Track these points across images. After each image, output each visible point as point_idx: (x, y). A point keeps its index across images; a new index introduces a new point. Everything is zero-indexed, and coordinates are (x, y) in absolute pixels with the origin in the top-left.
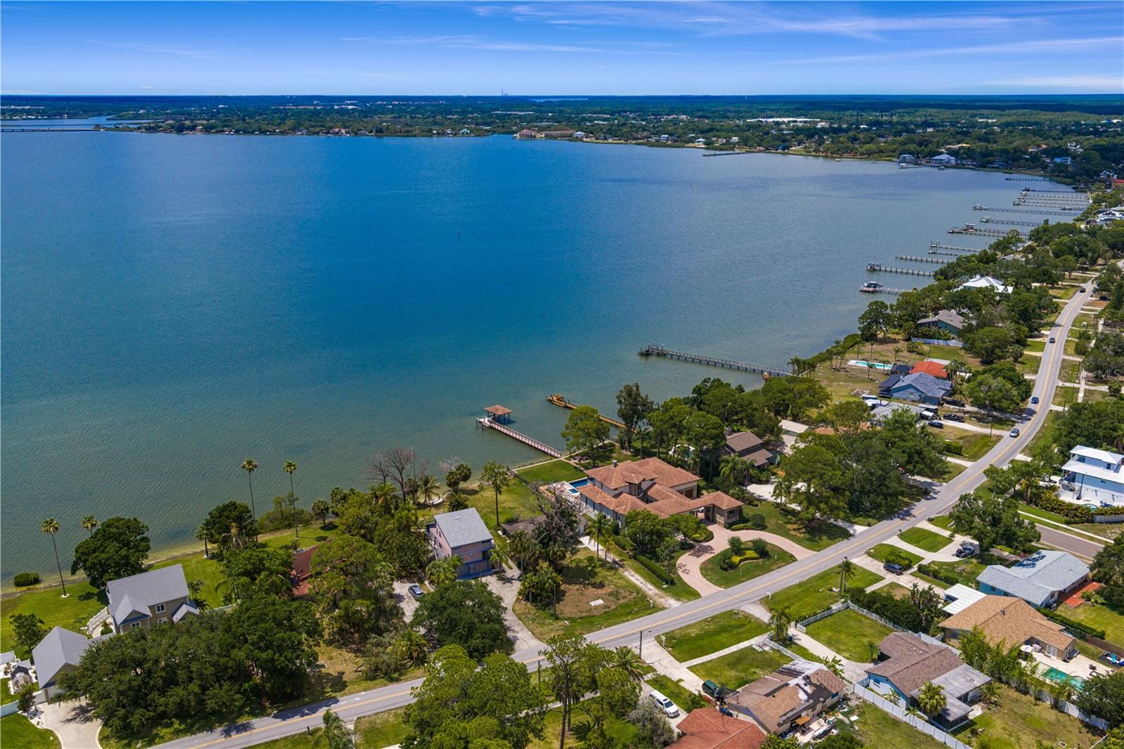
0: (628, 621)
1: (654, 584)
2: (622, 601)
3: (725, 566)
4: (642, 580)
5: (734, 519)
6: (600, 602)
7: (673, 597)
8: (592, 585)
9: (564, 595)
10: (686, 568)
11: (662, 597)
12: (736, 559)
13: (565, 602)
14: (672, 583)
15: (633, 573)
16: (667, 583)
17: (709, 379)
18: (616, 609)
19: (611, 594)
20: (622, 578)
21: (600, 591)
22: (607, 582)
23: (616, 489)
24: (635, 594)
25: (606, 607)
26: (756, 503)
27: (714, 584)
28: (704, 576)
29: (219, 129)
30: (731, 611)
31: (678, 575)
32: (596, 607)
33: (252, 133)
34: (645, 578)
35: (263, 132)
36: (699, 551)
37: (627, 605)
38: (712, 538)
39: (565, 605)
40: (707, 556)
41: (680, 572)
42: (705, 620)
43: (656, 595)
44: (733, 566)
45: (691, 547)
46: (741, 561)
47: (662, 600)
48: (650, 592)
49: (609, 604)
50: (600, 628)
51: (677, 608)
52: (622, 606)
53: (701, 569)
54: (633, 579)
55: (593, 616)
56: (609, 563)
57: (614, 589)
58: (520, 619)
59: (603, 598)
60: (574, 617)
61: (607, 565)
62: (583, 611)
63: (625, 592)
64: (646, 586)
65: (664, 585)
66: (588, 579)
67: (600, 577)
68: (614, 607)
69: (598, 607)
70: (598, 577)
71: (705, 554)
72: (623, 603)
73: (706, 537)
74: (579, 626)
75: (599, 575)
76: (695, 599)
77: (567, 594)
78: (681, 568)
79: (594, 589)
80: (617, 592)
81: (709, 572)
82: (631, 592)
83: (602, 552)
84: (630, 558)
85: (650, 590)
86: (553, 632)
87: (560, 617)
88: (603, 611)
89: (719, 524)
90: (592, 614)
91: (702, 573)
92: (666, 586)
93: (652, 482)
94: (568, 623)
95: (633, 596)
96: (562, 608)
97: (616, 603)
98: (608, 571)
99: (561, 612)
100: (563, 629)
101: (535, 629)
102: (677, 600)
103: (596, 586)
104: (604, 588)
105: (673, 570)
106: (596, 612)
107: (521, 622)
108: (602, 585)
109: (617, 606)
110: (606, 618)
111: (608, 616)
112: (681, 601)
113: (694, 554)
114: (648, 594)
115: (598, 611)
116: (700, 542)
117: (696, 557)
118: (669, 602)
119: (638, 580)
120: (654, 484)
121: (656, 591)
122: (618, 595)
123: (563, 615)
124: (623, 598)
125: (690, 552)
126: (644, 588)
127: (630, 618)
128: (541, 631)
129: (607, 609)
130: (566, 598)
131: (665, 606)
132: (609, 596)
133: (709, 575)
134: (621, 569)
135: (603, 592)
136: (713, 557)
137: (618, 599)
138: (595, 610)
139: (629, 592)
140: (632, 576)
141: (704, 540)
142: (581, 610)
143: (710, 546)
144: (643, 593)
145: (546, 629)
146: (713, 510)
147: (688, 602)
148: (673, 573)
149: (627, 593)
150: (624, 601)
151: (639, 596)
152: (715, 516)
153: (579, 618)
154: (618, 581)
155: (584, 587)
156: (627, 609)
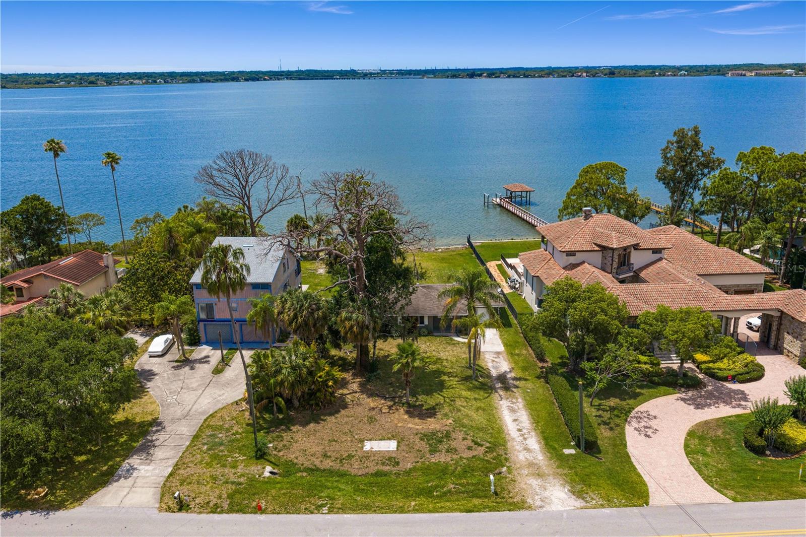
0: (402, 510)
1: (546, 439)
2: (436, 459)
3: (760, 442)
4: (526, 423)
6: (391, 446)
7: (572, 482)
8: (409, 405)
9: (334, 413)
10: (653, 423)
11: (540, 475)
13: (319, 427)
14: (590, 447)
15: (520, 404)
16: (578, 445)
18: (408, 473)
19: (428, 436)
20: (487, 409)
21: (412, 425)
22: (446, 409)
23: (573, 254)
24: (480, 451)
25: (391, 459)
27: (707, 479)
28: (687, 454)
29: (497, 75)
31: (622, 435)
32: (368, 455)
34: (536, 420)
36: (710, 395)
37: (443, 471)
38: (756, 379)
39: (309, 434)
40: (724, 411)
41: (629, 430)
43: (532, 465)
44: (781, 449)
45: (691, 385)
47: (534, 482)
48: (522, 457)
49: (402, 455)
52: (427, 470)
53: (691, 434)
54: (508, 419)
55: (342, 475)
56: (489, 376)
57: (447, 428)
58: (196, 437)
59: (403, 440)
60: (296, 464)
61: (481, 380)
62: (330, 457)
63: (464, 439)
64: (525, 439)
65: (570, 447)
66: (414, 394)
67: (442, 398)
68: (409, 466)
69: (374, 456)
70: (441, 396)
71: (722, 405)
72: (435, 464)
73: (741, 374)
74: (281, 489)
75: (445, 393)
76: (627, 506)
77: (343, 412)
78: (639, 422)
79: (406, 417)
80: (448, 435)
81: (709, 450)
82: (476, 443)
83: (495, 356)
84: (539, 377)
85: (527, 449)
86: (211, 484)
87: (270, 455)
88: (373, 469)
89: (788, 356)
90: (346, 467)
91: (686, 446)
92: (572, 451)
93: (657, 256)
94: (267, 474)
95: (475, 453)
96: (298, 436)
97: (421, 458)
98: (469, 389)
99: (285, 446)
100: (240, 484)
101: (190, 465)
102: (573, 493)
103: (416, 411)
104: (429, 419)
105: (618, 421)
106: (357, 467)
107: (188, 443)
108: (431, 412)
109: (415, 467)
110: (362, 487)
111: (371, 484)
112: (583, 499)
113: (694, 400)
114: (513, 458)
115: (365, 465)
116: (722, 381)
117: (692, 407)
118: (547, 494)
119: (517, 423)
120: (660, 259)
121: (540, 457)
122: (444, 442)
123: (281, 454)
124: (448, 451)
125: (684, 394)
126: (515, 443)
127: (413, 503)
128: (192, 475)
129: (388, 467)
130: (331, 420)
131: (529, 501)
132: (421, 439)
133: (704, 454)
134: (501, 393)
135: (418, 427)
136: (738, 416)
137: (433, 451)
138: (361, 461)
139: (473, 443)
140: (512, 410)
141: (733, 379)
142: (329, 454)
143: (743, 393)
144: (501, 452)
145: (208, 472)
146: (780, 324)
147: (602, 506)
148: (611, 429)
149: (469, 443)
150: (443, 460)
151: (489, 457)
152: (783, 338)
153: (307, 470)
154: (472, 413)
155: (390, 407)
156: (428, 482)
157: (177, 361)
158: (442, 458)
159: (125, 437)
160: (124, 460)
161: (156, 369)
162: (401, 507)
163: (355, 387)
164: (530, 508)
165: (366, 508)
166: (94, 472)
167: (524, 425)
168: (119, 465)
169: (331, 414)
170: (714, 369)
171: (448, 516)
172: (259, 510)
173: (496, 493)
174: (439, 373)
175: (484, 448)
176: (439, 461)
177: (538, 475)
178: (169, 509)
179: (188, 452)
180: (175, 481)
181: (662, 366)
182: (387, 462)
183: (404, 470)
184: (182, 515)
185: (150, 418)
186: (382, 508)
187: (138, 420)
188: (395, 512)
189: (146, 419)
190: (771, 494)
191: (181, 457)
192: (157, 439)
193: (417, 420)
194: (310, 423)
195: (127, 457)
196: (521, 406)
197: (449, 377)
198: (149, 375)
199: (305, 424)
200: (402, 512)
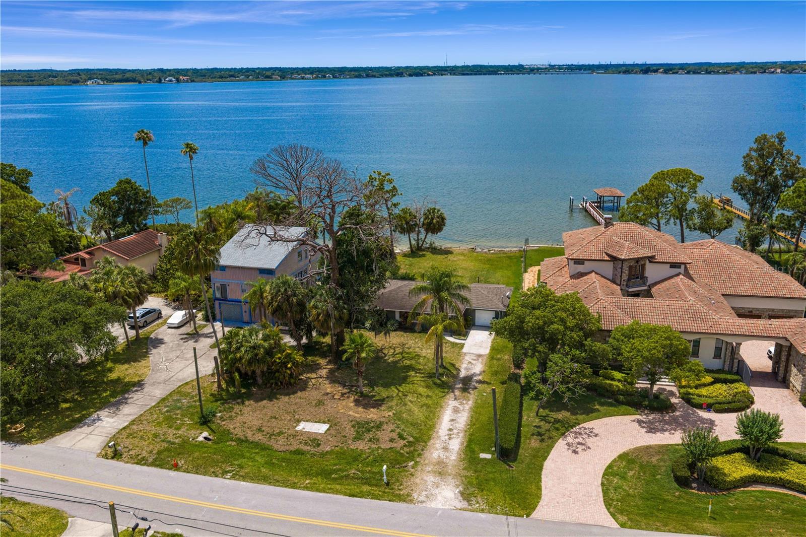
1: (470, 441)
2: (357, 445)
3: (687, 473)
4: (462, 425)
7: (468, 485)
8: (362, 395)
10: (590, 441)
12: (738, 470)
14: (507, 454)
15: (468, 405)
16: (497, 453)
18: (323, 455)
19: (361, 424)
20: (432, 408)
22: (394, 403)
24: (400, 444)
25: (314, 440)
28: (606, 475)
32: (297, 435)
34: (472, 423)
37: (356, 457)
41: (560, 443)
43: (439, 463)
47: (431, 479)
48: (436, 454)
49: (325, 440)
50: (221, 474)
51: (433, 512)
52: (341, 455)
53: (621, 457)
54: (446, 418)
55: (265, 449)
56: (455, 377)
57: (382, 420)
58: (163, 400)
59: (336, 425)
60: (232, 434)
61: (444, 378)
62: (263, 431)
63: (392, 431)
64: (450, 439)
65: (488, 452)
66: (372, 385)
67: (397, 391)
68: (328, 449)
69: (302, 435)
70: (398, 389)
71: (679, 432)
72: (352, 450)
73: (720, 403)
74: (204, 453)
75: (404, 388)
76: (506, 515)
77: (299, 394)
78: (576, 438)
79: (352, 404)
80: (379, 426)
81: (630, 474)
82: (401, 436)
83: (475, 358)
85: (446, 449)
86: (151, 440)
87: (213, 423)
88: (295, 447)
89: (793, 390)
90: (272, 442)
91: (608, 467)
92: (489, 456)
94: (201, 439)
95: (394, 445)
96: (246, 410)
97: (342, 444)
98: (428, 387)
99: (231, 416)
100: (174, 443)
101: (144, 422)
102: (462, 494)
103: (365, 401)
104: (372, 410)
105: (554, 433)
106: (281, 443)
107: (153, 404)
108: (378, 404)
109: (332, 450)
110: (274, 461)
111: (283, 460)
112: (468, 501)
113: (652, 423)
114: (426, 454)
115: (289, 443)
116: (696, 408)
117: (644, 430)
118: (436, 491)
119: (452, 423)
120: (678, 274)
121: (453, 457)
122: (372, 431)
123: (224, 423)
124: (370, 440)
125: (645, 417)
126: (438, 442)
127: (307, 482)
128: (141, 431)
129: (309, 448)
130: (285, 399)
131: (415, 495)
132: (353, 426)
133: (623, 477)
134: (457, 393)
135: (356, 415)
137: (356, 439)
138: (287, 439)
139: (398, 436)
140: (456, 410)
141: (709, 407)
142: (263, 429)
143: (713, 422)
144: (420, 448)
145: (154, 430)
146: (788, 356)
147: (482, 511)
148: (542, 440)
149: (395, 435)
150: (361, 447)
151: (405, 450)
152: (791, 371)
153: (238, 440)
154: (416, 409)
155: (343, 395)
156: (335, 465)
157: (187, 334)
158: (361, 446)
159: (108, 392)
160: (95, 412)
161: (166, 339)
162: (295, 483)
163: (324, 372)
164: (411, 501)
165: (264, 480)
166: (68, 418)
167: (457, 425)
168: (90, 415)
169: (288, 394)
170: (692, 395)
171: (331, 497)
172: (176, 467)
173: (388, 484)
174: (410, 368)
175: (405, 442)
176: (357, 449)
177: (440, 473)
178: (105, 456)
179: (149, 412)
180: (125, 434)
181: (637, 386)
182: (310, 442)
183: (321, 452)
184: (114, 462)
185: (136, 379)
186: (278, 481)
187: (126, 380)
188: (286, 486)
189: (133, 380)
190: (665, 526)
191: (141, 415)
192: (132, 398)
193: (360, 409)
194: (265, 399)
195: (100, 409)
196: (467, 407)
197: (416, 373)
198: (158, 342)
199: (258, 400)
200: (293, 487)
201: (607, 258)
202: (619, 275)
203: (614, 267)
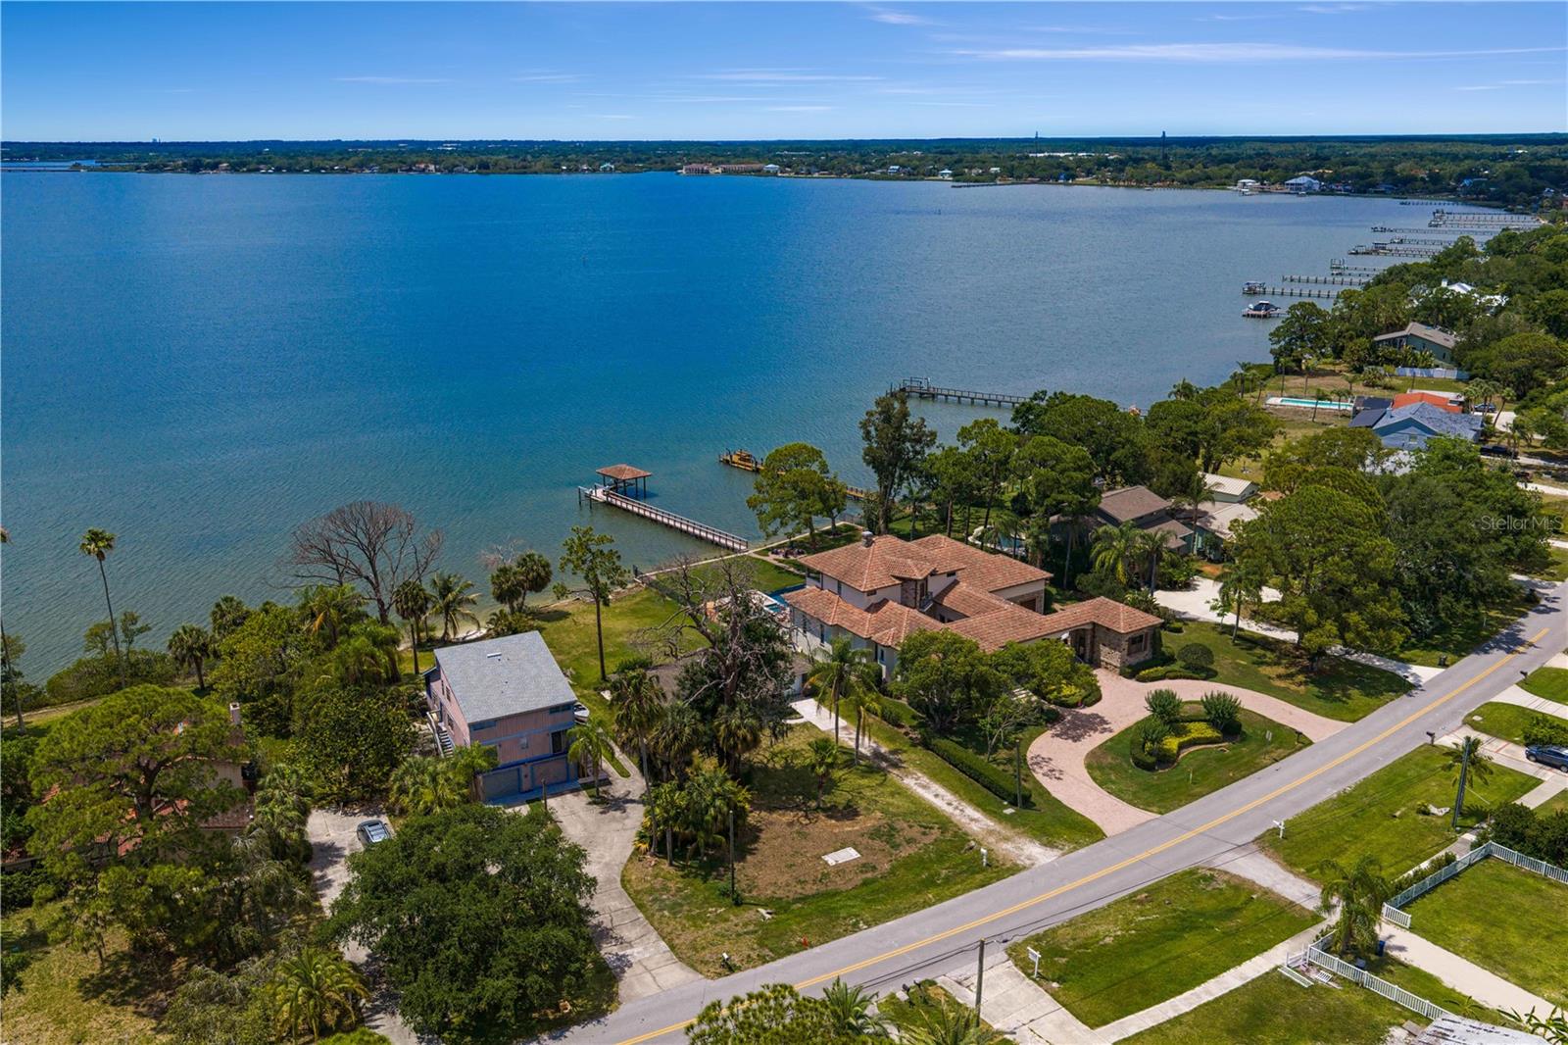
0: (927, 904)
1: (979, 805)
2: (906, 852)
3: (1151, 760)
4: (949, 796)
5: (1141, 657)
6: (849, 854)
7: (1035, 837)
8: (824, 810)
9: (756, 839)
10: (1053, 764)
11: (1007, 839)
12: (1172, 743)
13: (759, 857)
14: (1025, 802)
15: (925, 780)
16: (1013, 804)
17: (1044, 393)
18: (892, 872)
19: (875, 833)
20: (900, 792)
21: (848, 827)
22: (863, 804)
23: (873, 593)
24: (936, 833)
25: (865, 867)
26: (1178, 625)
27: (1130, 802)
28: (1100, 786)
29: (252, 167)
30: (1192, 872)
31: (1037, 782)
32: (840, 869)
33: (300, 171)
34: (955, 791)
35: (316, 170)
36: (1076, 727)
37: (920, 862)
38: (1099, 699)
39: (760, 865)
40: (1095, 740)
41: (1039, 777)
42: (1132, 899)
43: (991, 832)
44: (1165, 760)
45: (1052, 719)
46: (1181, 747)
47: (1008, 846)
48: (975, 827)
49: (871, 859)
50: (855, 928)
51: (1050, 867)
52: (908, 864)
53: (1089, 767)
54: (928, 796)
55: (836, 893)
56: (866, 757)
57: (884, 821)
59: (857, 845)
60: (781, 898)
61: (862, 762)
62: (806, 881)
63: (911, 827)
64: (963, 811)
65: (1006, 807)
66: (815, 797)
67: (845, 793)
68: (887, 866)
69: (846, 867)
70: (842, 791)
71: (1092, 733)
72: (908, 857)
73: (1085, 697)
74: (797, 923)
75: (842, 787)
76: (1093, 843)
77: (763, 835)
78: (1041, 767)
79: (833, 821)
80: (892, 828)
81: (1113, 777)
82: (926, 828)
83: (846, 734)
84: (914, 745)
85: (973, 820)
87: (747, 898)
88: (859, 879)
89: (1110, 668)
90: (831, 887)
91: (1094, 779)
92: (1012, 810)
93: (952, 578)
94: (768, 916)
95: (933, 837)
96: (750, 872)
97: (891, 856)
98: (863, 777)
99: (749, 885)
100: (755, 931)
101: (678, 933)
102: (1045, 845)
103: (836, 814)
104: (858, 818)
105: (1022, 771)
106: (842, 882)
107: (641, 915)
108: (852, 810)
109: (893, 866)
110: (867, 897)
111: (873, 892)
112: (1057, 847)
113: (1066, 733)
114: (969, 832)
115: (847, 878)
116: (1074, 708)
117: (1070, 741)
118: (1027, 852)
119: (940, 797)
120: (956, 583)
121: (991, 823)
122: (895, 835)
123: (756, 893)
124: (907, 842)
125: (1055, 730)
126: (958, 817)
127: (930, 895)
128: (695, 940)
129: (870, 874)
131: (1019, 862)
132: (872, 839)
133: (1113, 782)
134: (895, 771)
135: (856, 828)
136: (1111, 740)
137: (894, 847)
138: (839, 876)
139: (923, 828)
140: (924, 787)
141: (1082, 703)
142: (802, 879)
143: (1097, 716)
144: (955, 829)
145: (707, 932)
146: (1094, 637)
147: (1075, 849)
148: (1024, 780)
149: (919, 828)
150: (911, 852)
151: (948, 836)
152: (1099, 651)
153: (796, 901)
154: (890, 800)
155: (806, 817)
156: (920, 874)
158: (908, 850)
160: (598, 953)
162: (925, 901)
164: (1025, 868)
165: (896, 913)
167: (948, 798)
168: (601, 958)
169: (755, 842)
172: (805, 945)
173: (988, 865)
175: (936, 830)
176: (909, 854)
177: (1005, 839)
178: (720, 975)
179: (656, 923)
180: (687, 951)
182: (863, 869)
183: (886, 871)
186: (909, 907)
188: (924, 907)
190: (1180, 800)
191: (655, 929)
192: (602, 922)
193: (847, 822)
194: (746, 855)
195: (596, 948)
199: (742, 859)
200: (930, 905)
201: (897, 582)
202: (911, 598)
203: (903, 590)
